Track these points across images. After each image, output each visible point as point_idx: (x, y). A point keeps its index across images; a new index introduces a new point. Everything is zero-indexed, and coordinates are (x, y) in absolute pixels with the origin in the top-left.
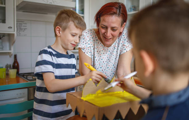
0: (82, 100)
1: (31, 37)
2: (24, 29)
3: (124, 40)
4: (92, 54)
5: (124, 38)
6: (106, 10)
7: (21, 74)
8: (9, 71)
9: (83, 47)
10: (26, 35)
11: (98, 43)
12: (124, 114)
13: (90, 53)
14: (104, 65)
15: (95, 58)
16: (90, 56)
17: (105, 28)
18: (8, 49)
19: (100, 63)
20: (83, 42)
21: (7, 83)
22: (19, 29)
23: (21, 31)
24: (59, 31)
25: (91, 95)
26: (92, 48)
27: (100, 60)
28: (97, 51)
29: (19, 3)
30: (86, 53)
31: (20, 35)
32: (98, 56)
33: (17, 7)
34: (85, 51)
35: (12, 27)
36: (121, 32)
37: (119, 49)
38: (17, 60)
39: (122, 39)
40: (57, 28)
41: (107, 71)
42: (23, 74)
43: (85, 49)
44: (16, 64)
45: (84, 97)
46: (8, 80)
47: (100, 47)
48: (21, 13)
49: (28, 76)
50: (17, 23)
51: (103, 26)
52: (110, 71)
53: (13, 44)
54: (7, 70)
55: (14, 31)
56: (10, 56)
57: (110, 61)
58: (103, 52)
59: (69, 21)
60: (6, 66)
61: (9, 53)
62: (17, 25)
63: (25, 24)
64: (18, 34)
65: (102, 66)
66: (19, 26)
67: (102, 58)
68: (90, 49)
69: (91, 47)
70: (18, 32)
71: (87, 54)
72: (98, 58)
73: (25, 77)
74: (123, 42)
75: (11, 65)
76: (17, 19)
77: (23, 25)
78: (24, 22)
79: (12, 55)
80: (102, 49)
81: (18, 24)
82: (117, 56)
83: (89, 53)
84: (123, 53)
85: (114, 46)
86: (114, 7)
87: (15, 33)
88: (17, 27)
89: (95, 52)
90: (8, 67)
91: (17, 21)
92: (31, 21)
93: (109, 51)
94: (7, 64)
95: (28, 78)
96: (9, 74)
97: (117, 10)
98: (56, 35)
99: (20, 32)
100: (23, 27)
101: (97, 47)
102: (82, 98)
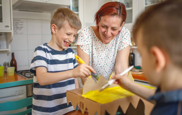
0: (83, 98)
1: (28, 35)
2: (20, 27)
3: (122, 37)
4: (91, 51)
5: (122, 35)
6: (107, 11)
7: (19, 71)
8: (7, 69)
9: (81, 44)
10: (22, 33)
11: (96, 40)
12: (125, 109)
13: (89, 50)
14: (102, 62)
15: (93, 55)
16: (88, 53)
17: (106, 28)
18: (5, 47)
19: (98, 60)
20: (82, 40)
21: (6, 81)
22: (15, 28)
23: (17, 29)
24: (55, 29)
25: (91, 92)
26: (90, 46)
27: (99, 57)
28: (96, 49)
29: (15, 2)
30: (84, 50)
31: (17, 34)
32: (96, 53)
33: (13, 6)
34: (84, 48)
35: (8, 25)
36: (120, 30)
37: (117, 46)
38: (14, 58)
39: (120, 37)
40: (52, 26)
41: (105, 67)
42: (21, 72)
43: (84, 46)
44: (14, 62)
45: (84, 94)
46: (7, 77)
47: (98, 44)
48: (17, 12)
49: (26, 74)
50: (13, 22)
51: (103, 25)
52: (109, 67)
53: (10, 43)
54: (5, 68)
55: (11, 30)
56: (8, 55)
57: (108, 58)
58: (101, 49)
59: (64, 20)
60: (4, 64)
61: (6, 51)
62: (13, 23)
63: (22, 22)
64: (15, 32)
65: (101, 63)
66: (15, 25)
67: (100, 55)
68: (88, 46)
69: (89, 44)
70: (15, 30)
71: (85, 52)
72: (96, 55)
73: (23, 74)
74: (120, 39)
75: (8, 63)
76: (13, 18)
77: (20, 23)
78: (20, 20)
79: (9, 53)
80: (100, 47)
81: (15, 23)
82: (115, 52)
83: (87, 50)
84: (120, 49)
85: (112, 43)
86: (114, 8)
87: (12, 31)
88: (14, 26)
89: (93, 49)
90: (5, 65)
91: (13, 20)
92: (27, 19)
93: (107, 48)
94: (5, 62)
95: (26, 75)
96: (8, 71)
97: (118, 11)
98: (52, 33)
99: (17, 31)
100: (19, 26)
101: (95, 45)
102: (83, 96)
